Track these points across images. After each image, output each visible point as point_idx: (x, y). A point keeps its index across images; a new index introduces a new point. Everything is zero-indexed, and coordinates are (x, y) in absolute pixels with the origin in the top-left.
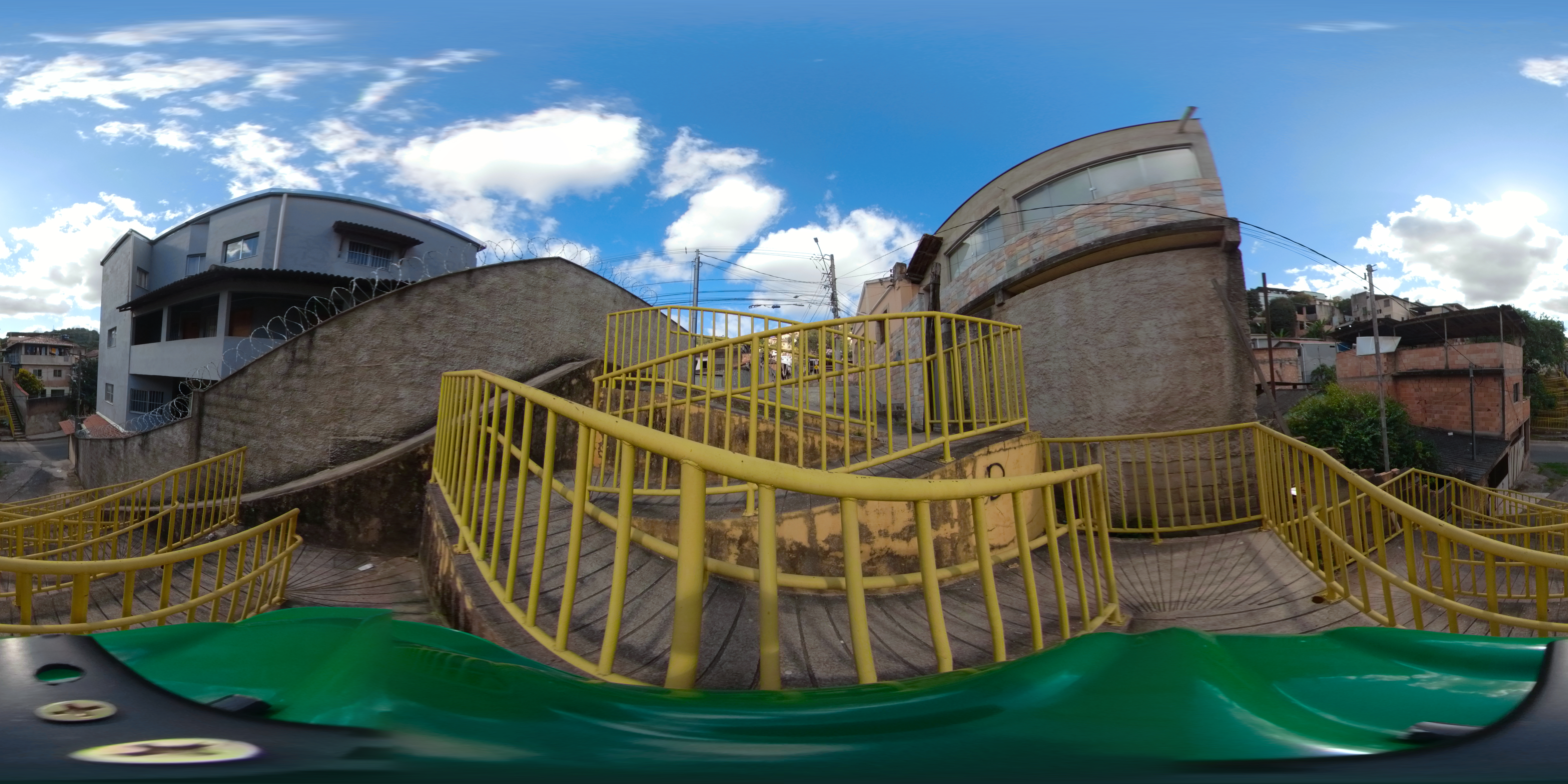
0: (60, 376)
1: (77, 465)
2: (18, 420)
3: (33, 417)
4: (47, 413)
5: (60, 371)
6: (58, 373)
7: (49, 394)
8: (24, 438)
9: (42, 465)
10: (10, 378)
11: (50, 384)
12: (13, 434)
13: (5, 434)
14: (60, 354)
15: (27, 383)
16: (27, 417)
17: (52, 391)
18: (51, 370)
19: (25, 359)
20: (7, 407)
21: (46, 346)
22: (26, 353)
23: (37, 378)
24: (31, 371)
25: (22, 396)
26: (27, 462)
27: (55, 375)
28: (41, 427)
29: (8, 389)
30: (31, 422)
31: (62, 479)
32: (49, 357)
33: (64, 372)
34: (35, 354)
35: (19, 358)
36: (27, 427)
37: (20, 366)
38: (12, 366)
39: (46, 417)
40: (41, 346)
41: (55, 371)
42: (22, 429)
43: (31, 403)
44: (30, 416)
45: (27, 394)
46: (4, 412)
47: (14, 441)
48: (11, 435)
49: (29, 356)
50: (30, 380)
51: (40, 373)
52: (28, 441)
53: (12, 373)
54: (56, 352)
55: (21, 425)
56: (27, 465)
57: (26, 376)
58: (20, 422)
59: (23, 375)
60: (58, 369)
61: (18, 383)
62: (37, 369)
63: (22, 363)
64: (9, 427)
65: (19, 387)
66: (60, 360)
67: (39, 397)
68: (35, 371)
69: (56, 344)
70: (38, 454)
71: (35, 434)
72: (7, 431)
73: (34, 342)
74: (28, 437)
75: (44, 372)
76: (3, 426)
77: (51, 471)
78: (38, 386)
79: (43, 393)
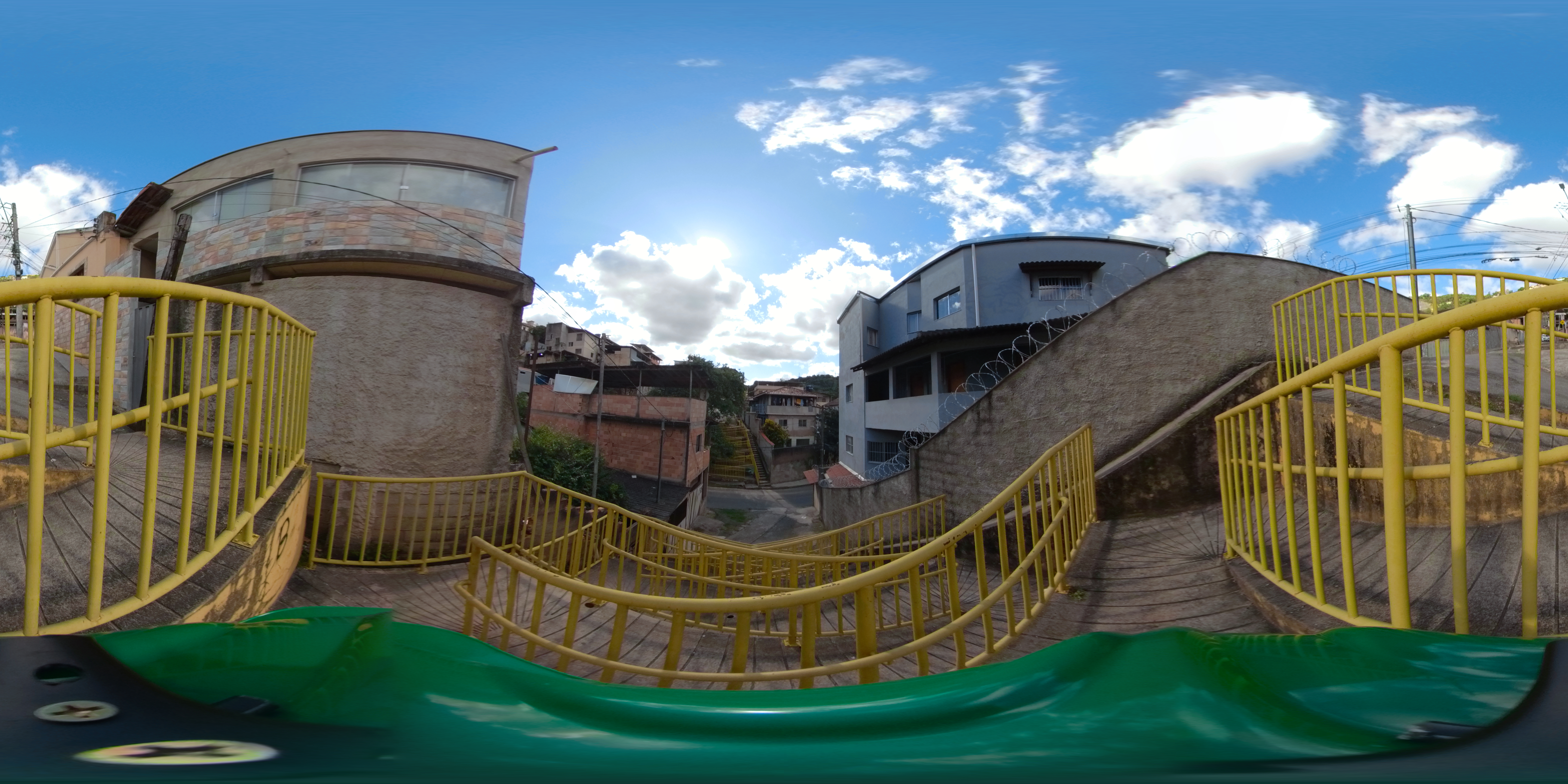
0: (805, 425)
1: (821, 512)
2: (764, 468)
3: (778, 467)
4: (792, 462)
5: (805, 421)
6: (802, 423)
7: (794, 444)
8: (769, 487)
9: (786, 512)
10: (756, 427)
11: (795, 433)
12: (758, 482)
13: (750, 482)
14: (805, 405)
15: (773, 433)
16: (772, 466)
17: (798, 440)
18: (796, 421)
19: (771, 410)
20: (752, 456)
21: (791, 397)
22: (772, 404)
23: (783, 428)
24: (777, 421)
25: (767, 445)
26: (771, 510)
27: (800, 425)
28: (787, 476)
29: (754, 438)
30: (776, 471)
31: (806, 525)
32: (794, 408)
33: (809, 422)
34: (781, 404)
35: (765, 409)
36: (773, 476)
37: (767, 416)
38: (759, 416)
39: (791, 466)
40: (786, 397)
41: (800, 421)
42: (768, 477)
43: (776, 453)
44: (775, 465)
45: (773, 444)
46: (749, 461)
47: (759, 489)
48: (756, 483)
49: (775, 407)
50: (776, 430)
51: (785, 423)
52: (773, 489)
53: (759, 422)
54: (801, 402)
55: (766, 473)
56: (771, 512)
57: (772, 426)
58: (765, 471)
59: (769, 425)
60: (803, 419)
61: (764, 433)
62: (783, 419)
63: (768, 413)
64: (754, 476)
65: (765, 437)
66: (804, 411)
68: (780, 421)
69: (800, 395)
70: (783, 501)
71: (780, 482)
72: (752, 479)
73: (780, 393)
74: (773, 485)
75: (789, 422)
76: (747, 474)
77: (796, 517)
78: (783, 436)
79: (789, 442)
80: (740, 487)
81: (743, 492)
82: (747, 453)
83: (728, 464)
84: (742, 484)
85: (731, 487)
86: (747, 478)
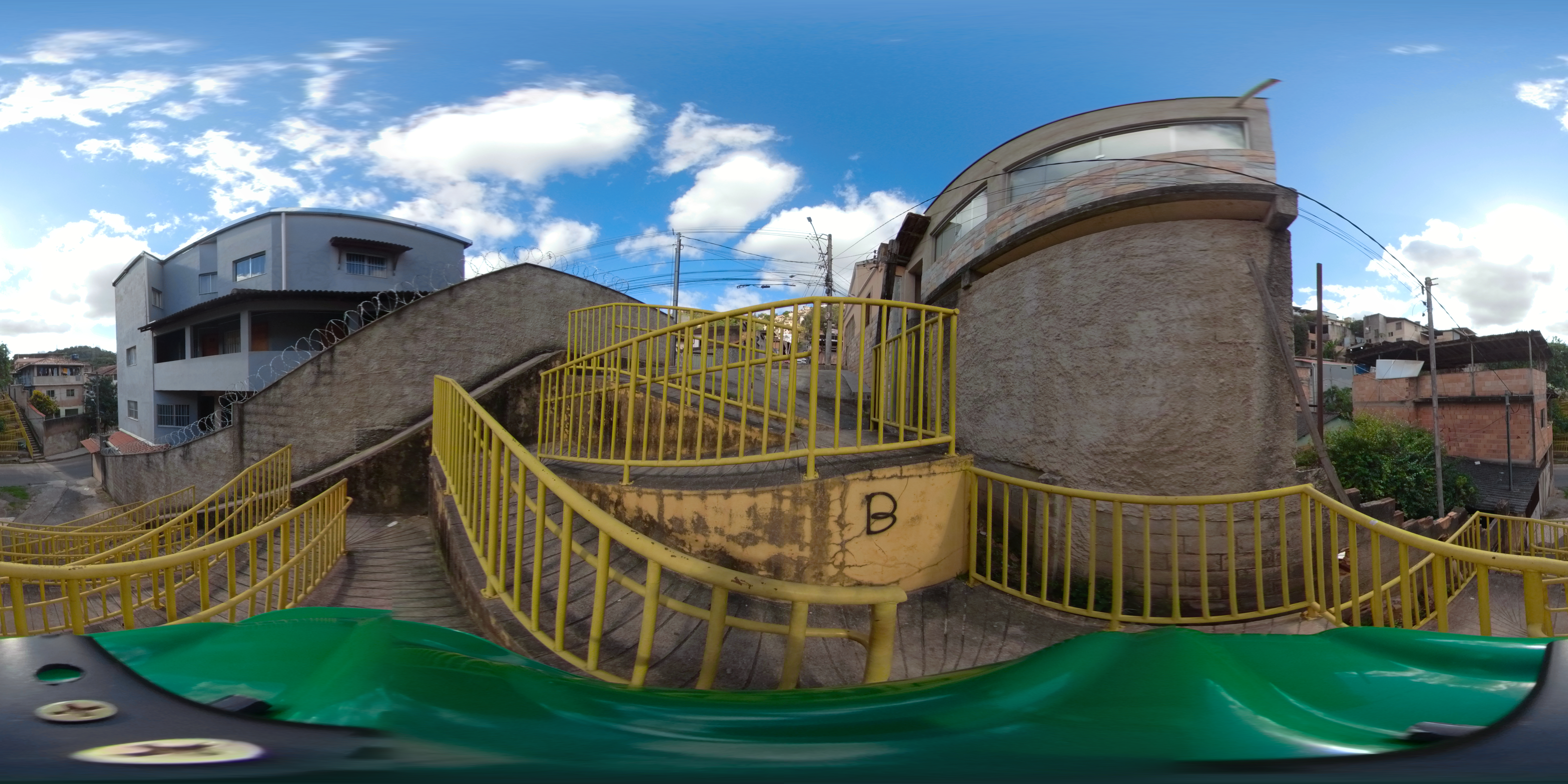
0: (73, 395)
1: (105, 482)
2: (36, 441)
3: (50, 438)
4: (63, 432)
5: (73, 390)
6: (70, 393)
7: (63, 414)
8: (43, 459)
9: (67, 485)
10: (23, 399)
11: (63, 404)
12: (33, 455)
13: (24, 456)
14: (72, 374)
15: (41, 404)
16: (45, 438)
17: (66, 411)
18: (64, 391)
19: (38, 381)
20: (23, 429)
21: (57, 367)
22: (39, 375)
23: (51, 399)
24: (44, 392)
25: (37, 418)
26: (51, 483)
27: (68, 395)
28: (59, 448)
29: (22, 411)
30: (48, 443)
31: (92, 497)
32: (61, 377)
33: (77, 392)
34: (47, 374)
35: (31, 380)
36: (46, 448)
37: (33, 387)
38: (26, 388)
39: (63, 437)
40: (52, 367)
41: (68, 391)
43: (48, 424)
44: (47, 436)
45: (44, 416)
46: (21, 435)
47: (33, 462)
48: (30, 457)
49: (41, 378)
50: (45, 401)
51: (52, 393)
52: (47, 461)
53: (25, 394)
54: (68, 372)
55: (39, 446)
56: (52, 486)
57: (40, 398)
58: (37, 444)
59: (37, 396)
60: (70, 388)
61: (33, 404)
62: (50, 389)
63: (35, 385)
64: (27, 449)
65: (34, 409)
66: (72, 380)
67: (54, 418)
68: (48, 392)
69: (67, 364)
70: (61, 474)
71: (53, 454)
72: (25, 453)
73: (46, 363)
74: (47, 458)
75: (57, 392)
76: (20, 448)
77: (78, 489)
78: (52, 407)
79: (58, 413)
80: (15, 462)
81: (18, 467)
82: (17, 427)
84: (16, 458)
85: (7, 463)
86: (20, 452)
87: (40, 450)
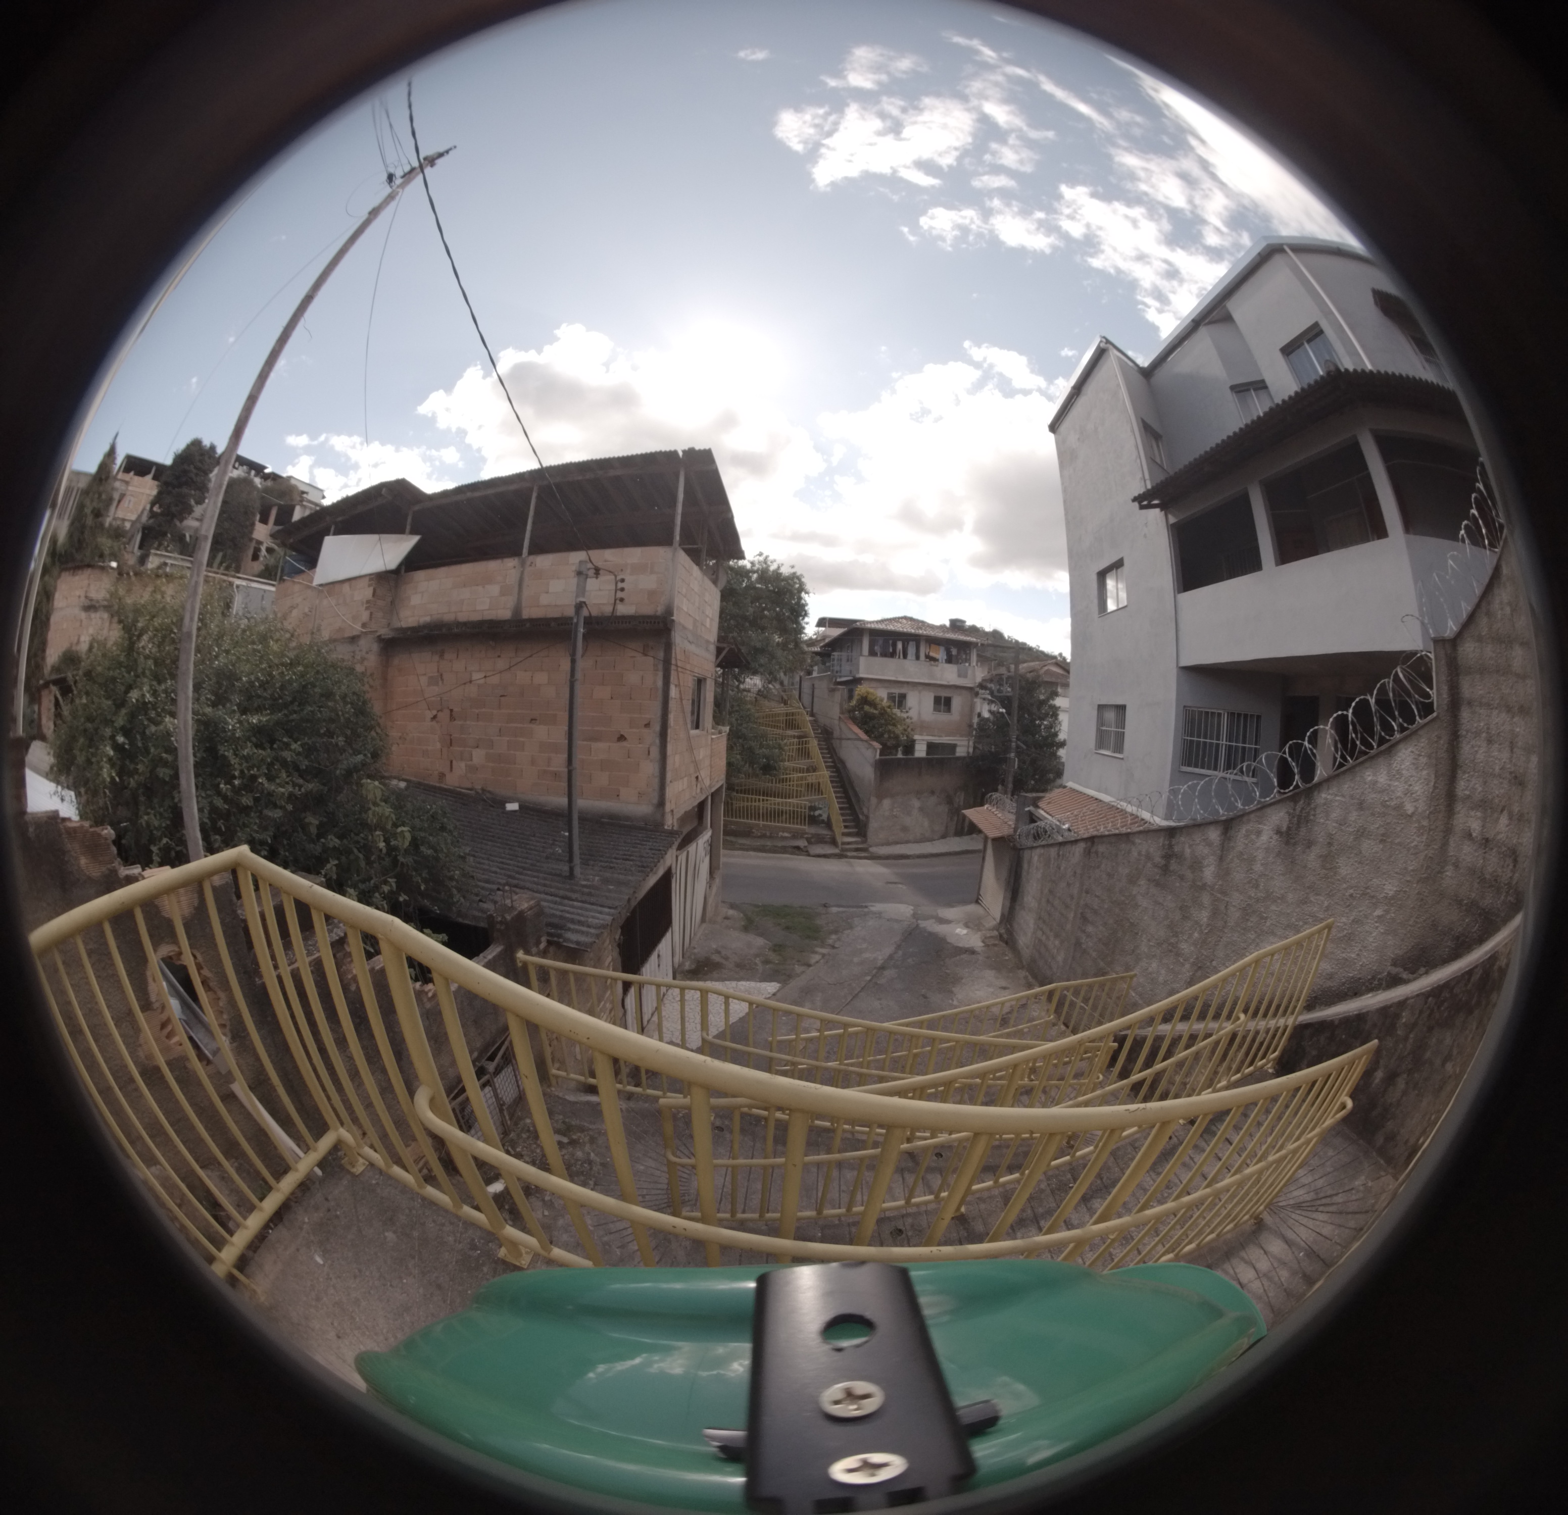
0: (948, 710)
1: (1008, 918)
2: (851, 807)
3: (887, 803)
4: (918, 794)
5: (947, 698)
6: (943, 703)
7: (920, 751)
8: (864, 853)
9: (915, 916)
10: (832, 708)
11: (924, 727)
12: (840, 839)
13: (820, 840)
14: (949, 660)
15: (873, 722)
16: (874, 800)
17: (930, 744)
18: (928, 696)
19: (869, 666)
20: (824, 775)
21: (916, 639)
22: (872, 653)
23: (896, 711)
24: (882, 694)
25: (860, 753)
26: (877, 907)
27: (937, 709)
28: (905, 829)
29: (827, 733)
30: (881, 814)
31: (972, 951)
32: (923, 664)
33: (958, 703)
34: (893, 655)
35: (854, 664)
36: (873, 825)
37: (857, 681)
38: (840, 684)
39: (916, 803)
40: (906, 639)
41: (936, 698)
42: (861, 829)
43: (884, 770)
44: (880, 797)
45: (875, 748)
46: (818, 789)
47: (841, 856)
48: (834, 842)
49: (878, 660)
50: (883, 713)
51: (900, 701)
52: (873, 857)
53: (838, 696)
54: (940, 654)
55: (856, 819)
56: (879, 915)
57: (873, 704)
58: (855, 814)
59: (865, 700)
60: (944, 692)
61: (854, 720)
62: (896, 691)
63: (862, 675)
64: (828, 824)
65: (856, 732)
66: (949, 671)
67: (902, 756)
68: (891, 697)
70: (903, 889)
71: (888, 844)
72: (824, 832)
74: (873, 850)
75: (912, 700)
76: (813, 820)
77: (941, 929)
78: (899, 729)
79: (909, 747)
80: (797, 850)
81: (802, 865)
82: (813, 769)
83: (767, 793)
84: (802, 843)
85: (774, 850)
86: (811, 830)
87: (859, 827)
